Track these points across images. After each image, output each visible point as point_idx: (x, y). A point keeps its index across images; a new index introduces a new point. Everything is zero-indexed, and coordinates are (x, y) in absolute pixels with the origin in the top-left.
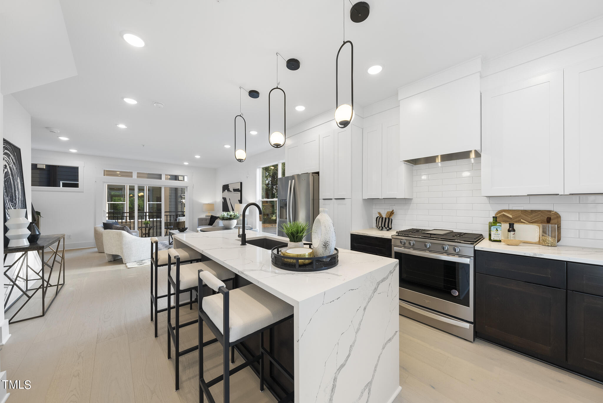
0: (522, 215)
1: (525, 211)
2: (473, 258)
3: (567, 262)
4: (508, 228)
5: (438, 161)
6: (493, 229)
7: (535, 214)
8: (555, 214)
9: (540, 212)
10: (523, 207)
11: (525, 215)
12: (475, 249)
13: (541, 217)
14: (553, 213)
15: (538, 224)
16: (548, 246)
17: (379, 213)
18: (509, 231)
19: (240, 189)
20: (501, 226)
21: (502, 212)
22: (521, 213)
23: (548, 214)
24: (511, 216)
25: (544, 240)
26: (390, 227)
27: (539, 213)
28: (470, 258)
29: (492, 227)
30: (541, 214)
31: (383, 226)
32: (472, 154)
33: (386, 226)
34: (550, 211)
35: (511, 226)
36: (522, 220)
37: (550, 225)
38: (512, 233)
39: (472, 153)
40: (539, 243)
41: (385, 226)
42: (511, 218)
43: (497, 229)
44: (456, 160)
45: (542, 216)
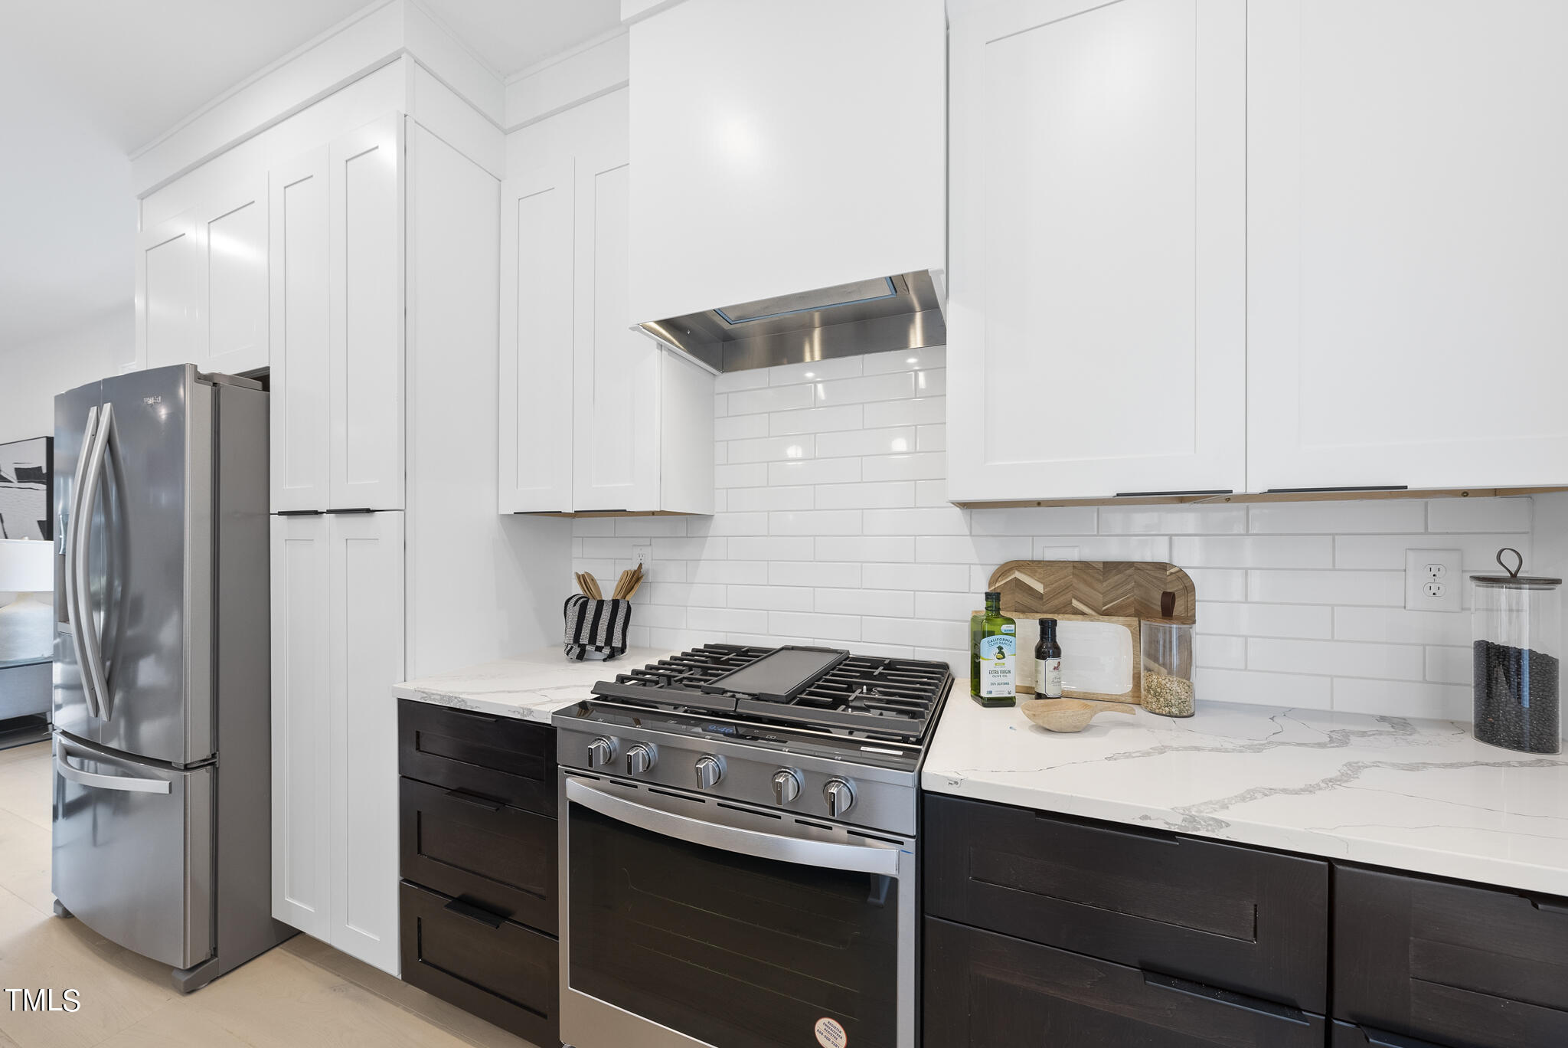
0: (1075, 581)
1: (1083, 568)
2: (911, 844)
3: (1331, 862)
4: (1038, 639)
5: (812, 356)
6: (987, 647)
7: (1116, 578)
8: (1179, 578)
9: (1130, 571)
10: (1076, 550)
11: (1085, 582)
12: (925, 787)
13: (1135, 591)
14: (1171, 574)
15: (1128, 619)
16: (1170, 715)
17: (584, 580)
18: (1041, 654)
19: (44, 471)
20: (1014, 635)
21: (1011, 569)
22: (1073, 574)
23: (1156, 578)
24: (1042, 586)
25: (1156, 692)
26: (617, 643)
27: (1128, 572)
28: (902, 843)
29: (984, 642)
30: (1135, 577)
31: (586, 642)
32: (915, 333)
33: (601, 640)
34: (1162, 567)
35: (1048, 629)
36: (1075, 603)
37: (1175, 626)
38: (1051, 662)
39: (915, 329)
40: (1137, 697)
41: (593, 639)
42: (1039, 596)
43: (1000, 648)
44: (861, 356)
45: (1138, 585)
